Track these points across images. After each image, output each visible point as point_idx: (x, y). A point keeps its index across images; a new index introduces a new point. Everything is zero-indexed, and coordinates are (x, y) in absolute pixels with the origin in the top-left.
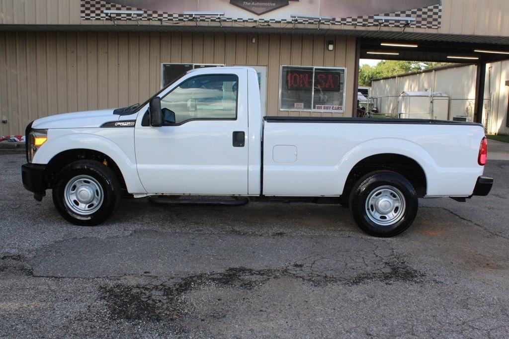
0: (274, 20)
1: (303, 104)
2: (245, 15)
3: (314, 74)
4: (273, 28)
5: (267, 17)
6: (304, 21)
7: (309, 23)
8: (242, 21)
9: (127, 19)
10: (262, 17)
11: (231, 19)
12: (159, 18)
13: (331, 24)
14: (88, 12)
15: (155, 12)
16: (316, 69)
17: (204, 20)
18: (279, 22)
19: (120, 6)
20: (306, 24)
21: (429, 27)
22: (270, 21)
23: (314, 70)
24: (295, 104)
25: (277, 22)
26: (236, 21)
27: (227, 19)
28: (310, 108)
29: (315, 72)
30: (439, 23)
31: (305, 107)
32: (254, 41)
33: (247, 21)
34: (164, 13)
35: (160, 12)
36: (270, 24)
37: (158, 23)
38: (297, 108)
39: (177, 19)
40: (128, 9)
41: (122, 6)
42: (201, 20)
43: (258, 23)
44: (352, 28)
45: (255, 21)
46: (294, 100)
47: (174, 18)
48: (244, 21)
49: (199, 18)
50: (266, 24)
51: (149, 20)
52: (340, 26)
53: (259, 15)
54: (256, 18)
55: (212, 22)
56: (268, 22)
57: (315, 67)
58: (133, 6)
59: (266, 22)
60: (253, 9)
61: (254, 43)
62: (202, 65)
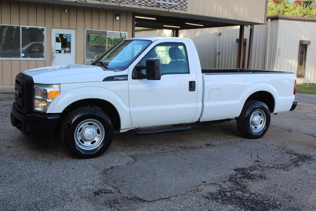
7: (112, 2)
13: (126, 4)
20: (110, 2)
21: (181, 10)
23: (107, 33)
24: (95, 56)
29: (108, 35)
30: (187, 7)
32: (66, 11)
44: (138, 7)
52: (131, 5)
61: (66, 13)
62: (28, 27)
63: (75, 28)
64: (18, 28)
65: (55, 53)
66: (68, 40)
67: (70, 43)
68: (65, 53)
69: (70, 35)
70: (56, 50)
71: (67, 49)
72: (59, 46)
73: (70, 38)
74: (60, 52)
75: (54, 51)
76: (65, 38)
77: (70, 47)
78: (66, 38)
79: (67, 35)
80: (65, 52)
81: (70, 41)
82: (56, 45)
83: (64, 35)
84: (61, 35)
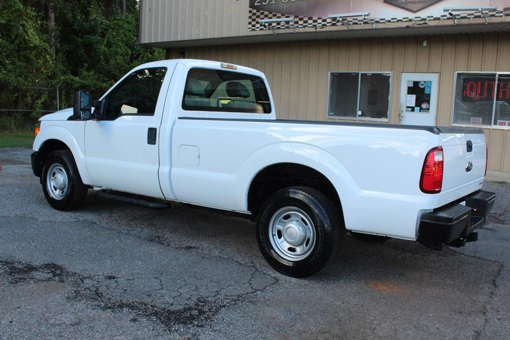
0: (432, 17)
1: (481, 119)
2: (400, 14)
3: (497, 82)
4: (431, 27)
5: (423, 14)
6: (469, 15)
7: (476, 17)
8: (396, 20)
9: (286, 27)
10: (418, 14)
11: (384, 19)
12: (314, 24)
13: (504, 16)
14: (254, 23)
15: (310, 18)
16: (500, 75)
17: (356, 23)
18: (438, 19)
19: (280, 15)
20: (471, 19)
22: (428, 19)
23: (497, 76)
24: (472, 118)
25: (435, 19)
26: (389, 21)
27: (381, 20)
28: (490, 124)
29: (499, 79)
31: (483, 123)
32: (425, 45)
33: (401, 21)
34: (319, 18)
35: (315, 18)
36: (427, 22)
37: (313, 30)
38: (473, 123)
39: (321, 25)
40: (287, 17)
41: (282, 15)
42: (354, 24)
43: (413, 21)
45: (411, 20)
46: (470, 113)
47: (328, 23)
48: (398, 21)
49: (352, 21)
50: (422, 22)
51: (304, 27)
53: (414, 12)
54: (411, 16)
55: (365, 25)
56: (425, 20)
57: (499, 73)
58: (291, 13)
59: (422, 20)
60: (408, 6)
61: (425, 47)
62: (369, 72)
63: (439, 71)
64: (358, 74)
65: (404, 111)
66: (427, 91)
67: (429, 95)
68: (420, 111)
69: (431, 82)
70: (408, 107)
71: (424, 106)
72: (412, 100)
73: (430, 87)
74: (413, 109)
75: (404, 108)
76: (422, 87)
77: (428, 102)
78: (424, 88)
79: (425, 82)
80: (421, 109)
81: (430, 92)
82: (408, 99)
83: (420, 84)
84: (416, 83)
